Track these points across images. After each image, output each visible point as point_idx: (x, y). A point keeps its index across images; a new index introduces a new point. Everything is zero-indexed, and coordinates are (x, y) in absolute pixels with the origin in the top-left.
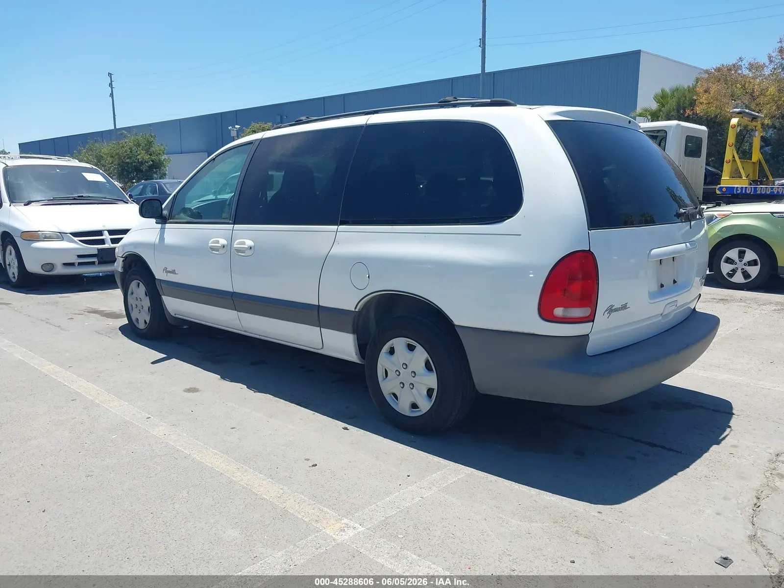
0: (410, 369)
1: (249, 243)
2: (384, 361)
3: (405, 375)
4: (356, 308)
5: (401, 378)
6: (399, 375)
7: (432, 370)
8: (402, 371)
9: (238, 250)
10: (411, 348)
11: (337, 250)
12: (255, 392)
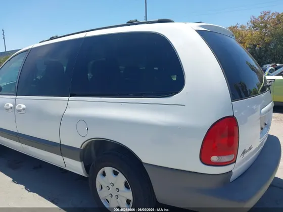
0: (116, 186)
1: (23, 106)
2: (99, 180)
3: (113, 190)
4: (81, 147)
5: (110, 191)
6: (109, 189)
7: (129, 188)
8: (111, 187)
9: (19, 111)
10: (116, 173)
11: (68, 112)
12: (29, 191)
